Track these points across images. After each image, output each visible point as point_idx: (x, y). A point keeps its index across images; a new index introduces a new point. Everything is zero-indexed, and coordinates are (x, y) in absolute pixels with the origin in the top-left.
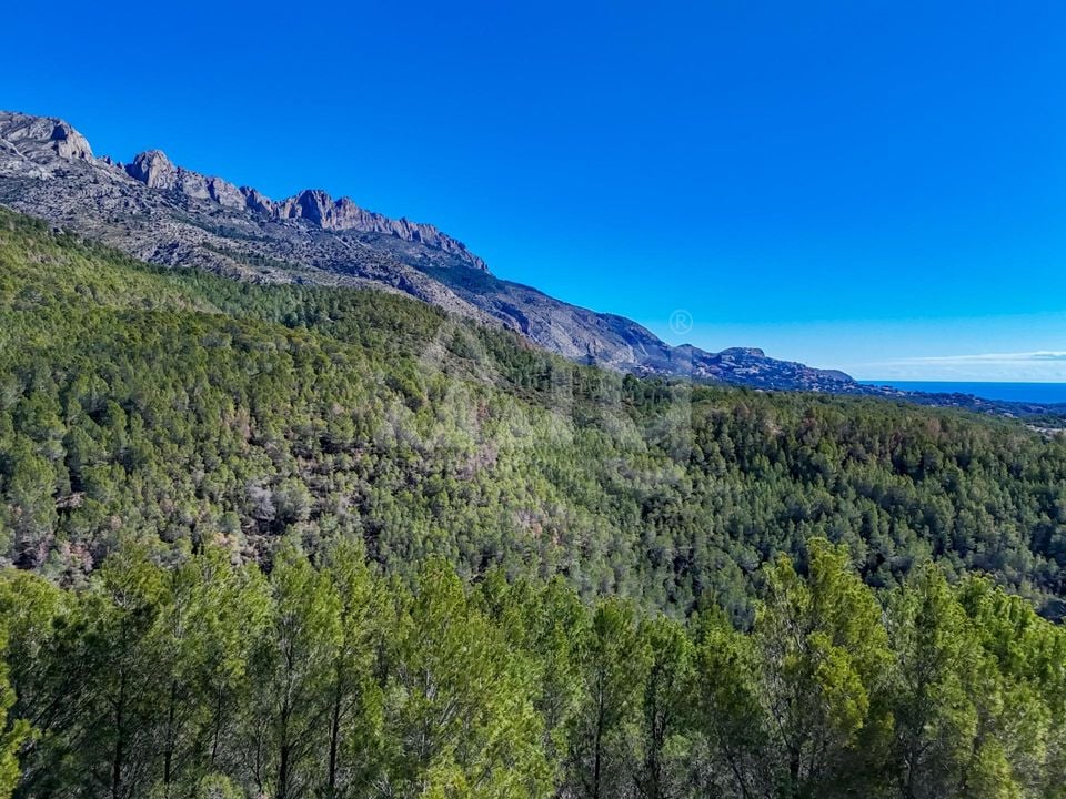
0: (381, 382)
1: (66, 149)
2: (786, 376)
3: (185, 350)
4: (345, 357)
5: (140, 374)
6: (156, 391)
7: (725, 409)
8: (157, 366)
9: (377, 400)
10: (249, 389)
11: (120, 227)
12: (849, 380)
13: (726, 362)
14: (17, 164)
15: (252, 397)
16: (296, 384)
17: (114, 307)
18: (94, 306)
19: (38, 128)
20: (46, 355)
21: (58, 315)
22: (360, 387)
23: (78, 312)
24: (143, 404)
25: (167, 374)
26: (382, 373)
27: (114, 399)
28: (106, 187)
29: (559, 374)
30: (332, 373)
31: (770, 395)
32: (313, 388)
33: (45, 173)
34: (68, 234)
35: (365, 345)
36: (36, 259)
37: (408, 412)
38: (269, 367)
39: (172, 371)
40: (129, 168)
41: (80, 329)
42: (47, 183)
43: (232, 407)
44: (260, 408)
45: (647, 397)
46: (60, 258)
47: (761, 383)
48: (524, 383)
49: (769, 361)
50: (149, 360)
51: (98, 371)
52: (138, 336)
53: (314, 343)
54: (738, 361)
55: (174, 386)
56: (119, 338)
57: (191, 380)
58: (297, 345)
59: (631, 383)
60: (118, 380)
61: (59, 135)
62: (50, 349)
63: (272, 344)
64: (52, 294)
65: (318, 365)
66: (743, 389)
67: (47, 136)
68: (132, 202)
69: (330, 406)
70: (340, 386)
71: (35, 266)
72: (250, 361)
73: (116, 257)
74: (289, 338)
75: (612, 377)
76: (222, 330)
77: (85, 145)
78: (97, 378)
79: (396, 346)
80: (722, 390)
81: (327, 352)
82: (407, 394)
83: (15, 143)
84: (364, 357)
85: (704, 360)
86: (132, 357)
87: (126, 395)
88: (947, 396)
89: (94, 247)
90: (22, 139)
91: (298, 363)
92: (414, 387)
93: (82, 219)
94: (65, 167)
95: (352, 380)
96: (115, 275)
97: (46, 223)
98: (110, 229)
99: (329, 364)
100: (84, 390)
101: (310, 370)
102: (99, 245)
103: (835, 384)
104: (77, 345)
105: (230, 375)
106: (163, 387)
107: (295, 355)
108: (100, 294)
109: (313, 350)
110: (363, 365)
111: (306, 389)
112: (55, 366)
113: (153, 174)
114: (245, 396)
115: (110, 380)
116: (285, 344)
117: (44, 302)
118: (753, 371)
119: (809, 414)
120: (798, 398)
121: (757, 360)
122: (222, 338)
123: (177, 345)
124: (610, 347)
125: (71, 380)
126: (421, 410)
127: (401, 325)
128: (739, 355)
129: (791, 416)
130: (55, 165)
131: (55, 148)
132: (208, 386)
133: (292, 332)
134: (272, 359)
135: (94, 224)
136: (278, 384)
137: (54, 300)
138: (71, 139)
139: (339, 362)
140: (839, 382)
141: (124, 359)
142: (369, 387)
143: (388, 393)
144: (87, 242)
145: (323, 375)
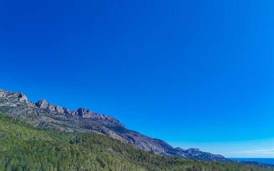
0: (95, 159)
1: (21, 100)
2: (206, 156)
3: (42, 151)
4: (85, 152)
5: (29, 158)
6: (32, 163)
7: (191, 167)
8: (34, 156)
9: (93, 165)
10: (58, 162)
11: (31, 118)
12: (224, 158)
13: (189, 152)
14: (8, 103)
15: (58, 164)
16: (71, 160)
17: (25, 139)
18: (20, 139)
19: (15, 95)
20: (4, 153)
21: (10, 142)
22: (89, 161)
23: (15, 141)
24: (28, 167)
25: (36, 158)
26: (95, 156)
27: (20, 166)
28: (29, 108)
29: (144, 156)
30: (81, 157)
31: (203, 162)
32: (76, 161)
33: (15, 105)
34: (17, 120)
35: (91, 149)
36: (8, 127)
37: (102, 168)
38: (64, 155)
39: (38, 157)
40: (36, 104)
41: (15, 146)
42: (15, 108)
43: (52, 168)
44: (60, 168)
45: (169, 163)
46: (14, 126)
47: (200, 158)
48: (134, 159)
49: (201, 152)
50: (32, 154)
51: (17, 158)
52: (30, 147)
53: (77, 148)
54: (192, 152)
55: (37, 162)
56: (25, 148)
57: (42, 160)
58: (72, 149)
59: (164, 159)
60: (22, 160)
61: (20, 96)
62: (6, 151)
63: (66, 149)
64: (9, 136)
65: (78, 154)
66: (195, 161)
67: (17, 96)
68: (35, 112)
69: (80, 167)
70: (83, 161)
71: (7, 129)
72: (59, 154)
73: (29, 126)
74: (71, 147)
75: (159, 157)
76: (53, 145)
77: (26, 98)
78: (17, 160)
79: (99, 148)
80: (189, 160)
81: (81, 151)
82: (101, 163)
83: (9, 98)
84: (90, 152)
85: (183, 152)
86: (27, 153)
87: (24, 165)
88: (251, 162)
89: (23, 124)
90: (11, 97)
91: (72, 154)
92: (103, 161)
93: (21, 116)
94: (20, 104)
95: (87, 158)
96: (27, 131)
97: (12, 117)
98: (28, 119)
99: (81, 154)
100: (13, 163)
101: (76, 156)
102: (25, 123)
103: (220, 159)
104: (13, 150)
105: (53, 158)
106: (34, 162)
107: (72, 152)
108: (22, 136)
109: (77, 150)
110: (90, 154)
111: (74, 161)
112: (6, 157)
113: (41, 105)
114: (57, 164)
115: (20, 160)
116: (69, 149)
117: (7, 138)
118: (197, 155)
119: (214, 168)
120: (210, 163)
121: (198, 152)
122: (52, 147)
123: (40, 150)
124: (158, 148)
125: (10, 160)
126: (105, 168)
127: (101, 143)
128: (193, 150)
129: (209, 169)
130: (17, 103)
131: (19, 99)
132: (47, 161)
133: (72, 145)
134: (65, 153)
135: (24, 118)
136: (66, 160)
137: (10, 138)
138: (23, 97)
139: (83, 153)
140: (221, 158)
141: (25, 154)
142: (91, 161)
143: (96, 162)
144: (22, 122)
145: (79, 157)
